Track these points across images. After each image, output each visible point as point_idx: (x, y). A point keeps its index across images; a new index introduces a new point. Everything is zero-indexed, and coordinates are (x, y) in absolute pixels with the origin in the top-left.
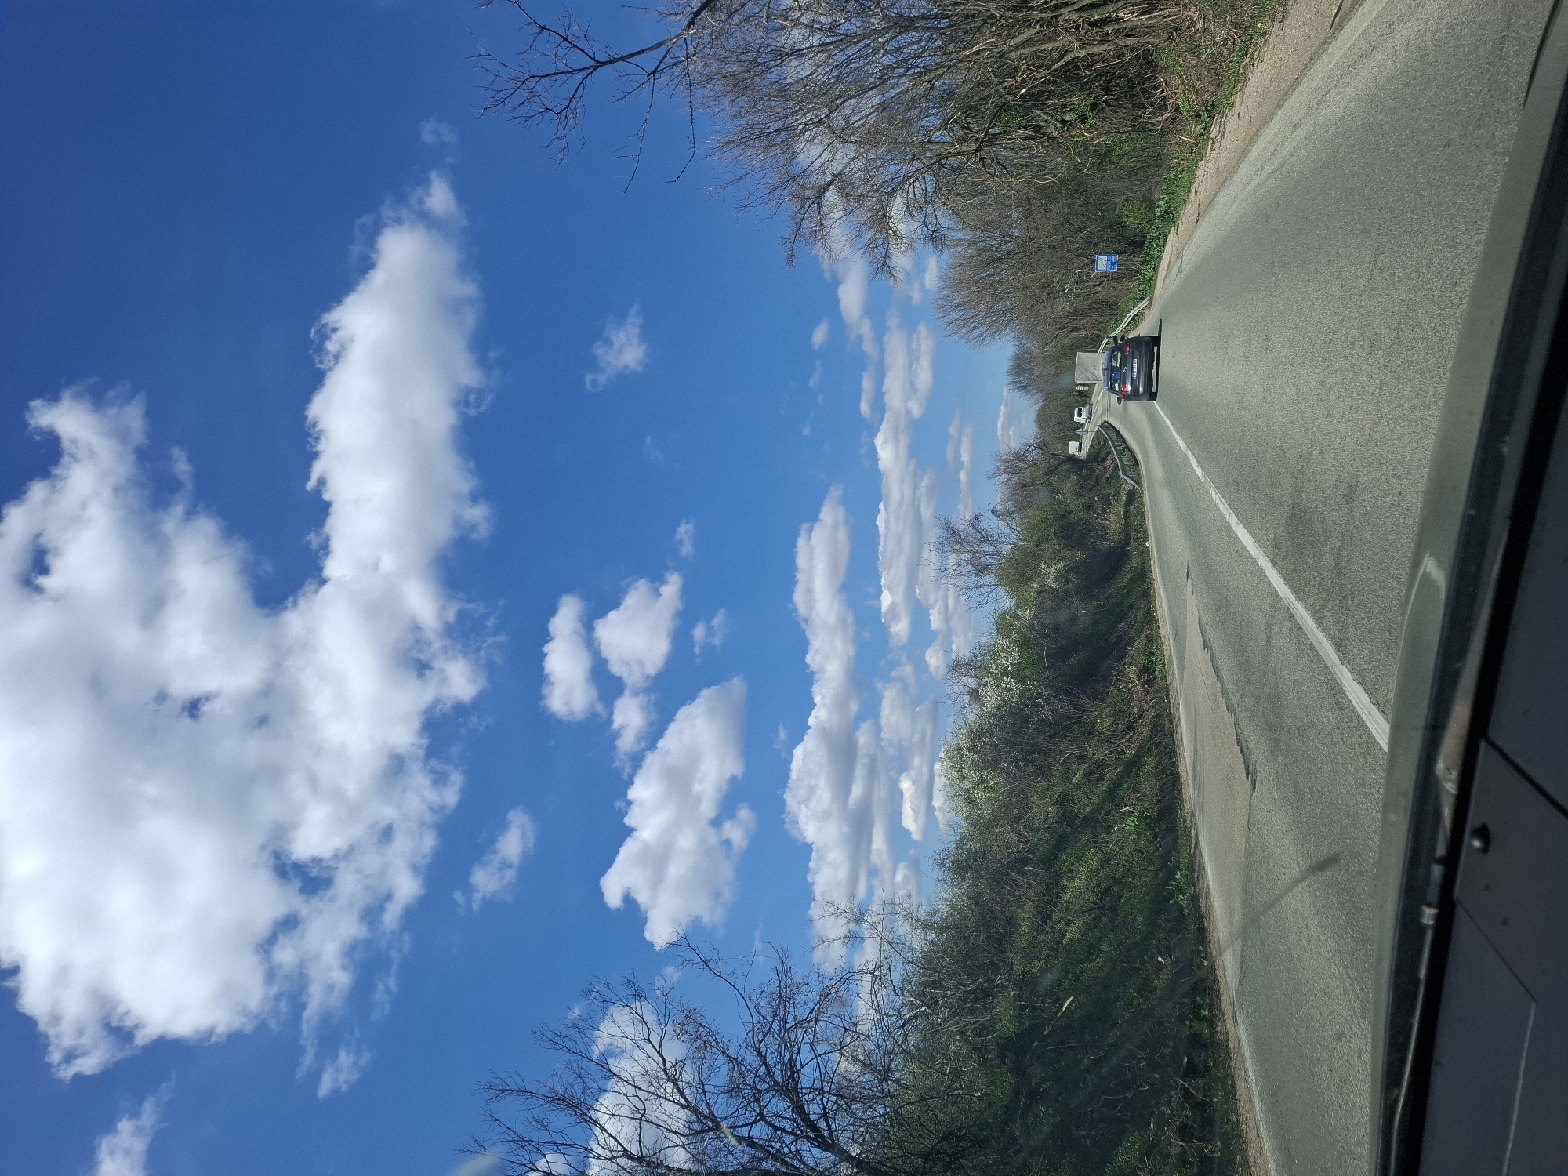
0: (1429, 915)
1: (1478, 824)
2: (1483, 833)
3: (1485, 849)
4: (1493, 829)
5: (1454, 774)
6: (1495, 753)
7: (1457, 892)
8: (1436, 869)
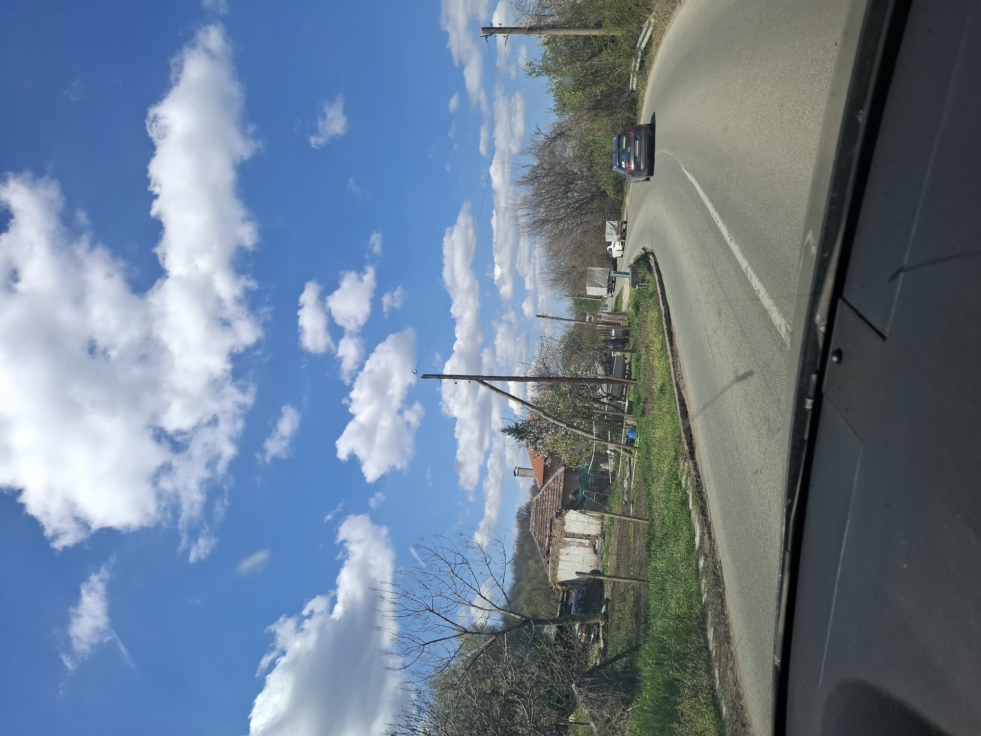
0: (809, 404)
1: (836, 349)
2: (839, 353)
3: (839, 362)
4: (844, 351)
5: (825, 323)
6: (845, 305)
7: (824, 388)
8: (814, 377)
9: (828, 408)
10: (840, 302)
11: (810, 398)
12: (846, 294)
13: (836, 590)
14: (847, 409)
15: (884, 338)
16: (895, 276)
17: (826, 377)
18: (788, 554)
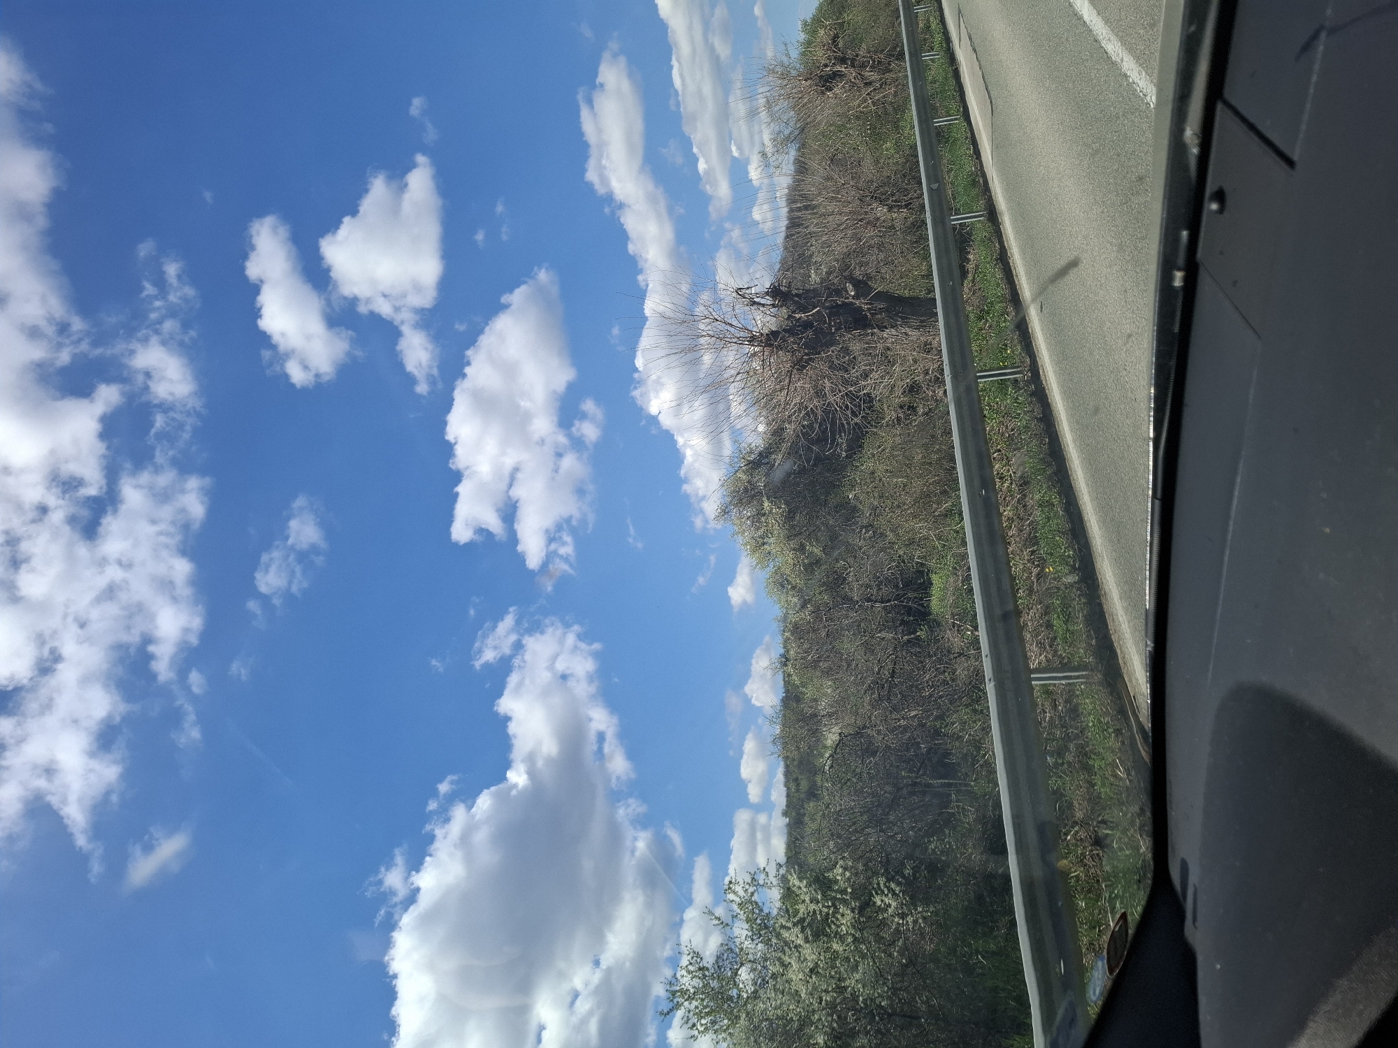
0: (1178, 279)
1: (1215, 189)
2: (1220, 196)
3: (1221, 211)
4: (1227, 189)
5: (1198, 140)
6: (1229, 113)
7: (1199, 255)
8: (1185, 234)
9: (1206, 286)
10: (1220, 107)
11: (1179, 269)
12: (1228, 93)
13: (1226, 559)
14: (1235, 283)
15: (1290, 163)
16: (1307, 47)
17: (1202, 234)
18: (1157, 502)
